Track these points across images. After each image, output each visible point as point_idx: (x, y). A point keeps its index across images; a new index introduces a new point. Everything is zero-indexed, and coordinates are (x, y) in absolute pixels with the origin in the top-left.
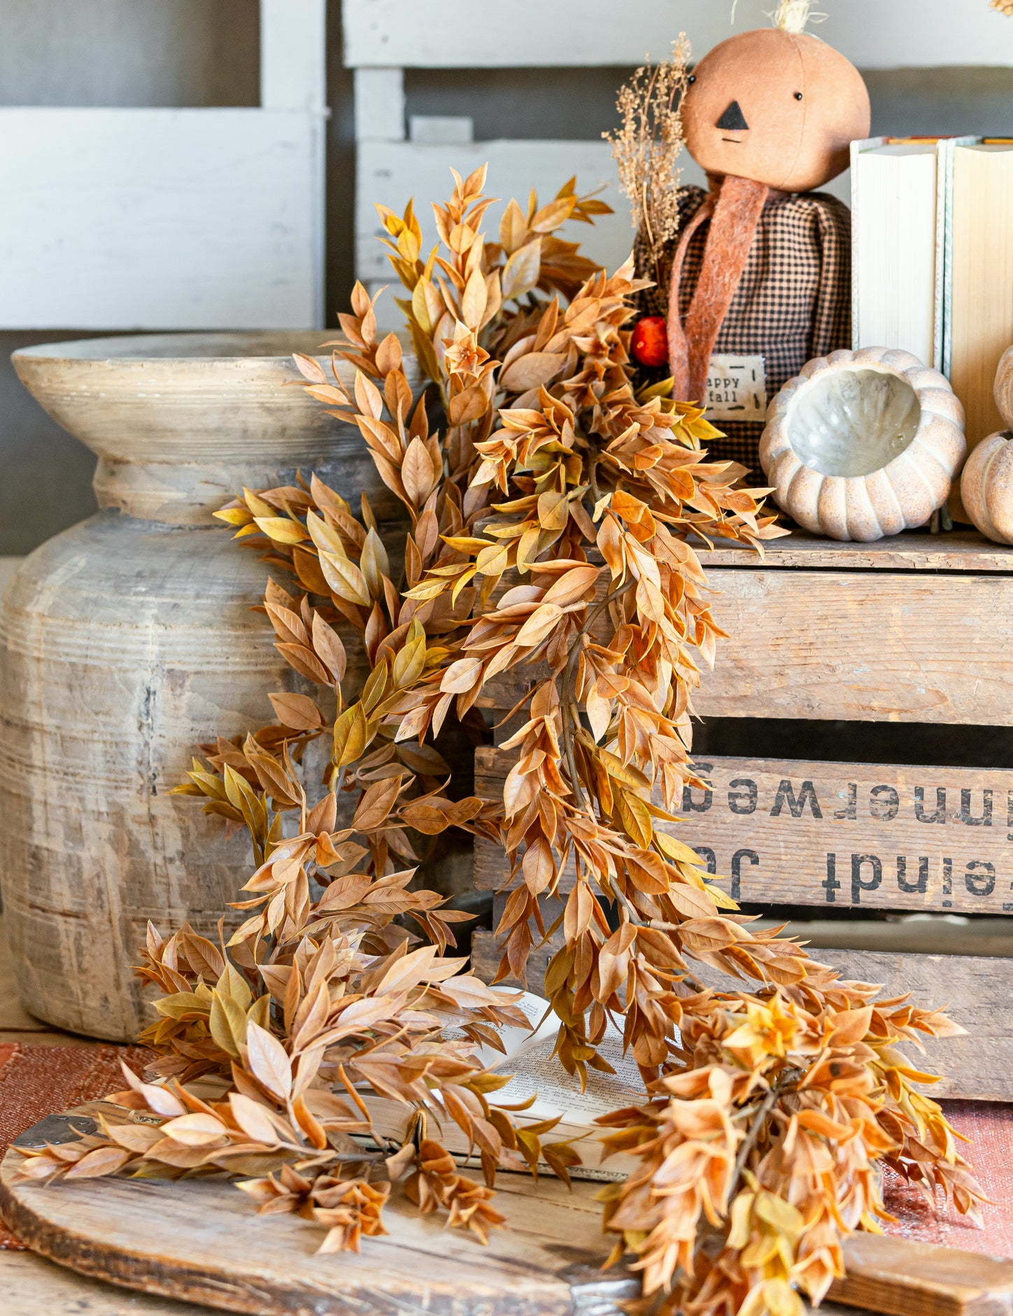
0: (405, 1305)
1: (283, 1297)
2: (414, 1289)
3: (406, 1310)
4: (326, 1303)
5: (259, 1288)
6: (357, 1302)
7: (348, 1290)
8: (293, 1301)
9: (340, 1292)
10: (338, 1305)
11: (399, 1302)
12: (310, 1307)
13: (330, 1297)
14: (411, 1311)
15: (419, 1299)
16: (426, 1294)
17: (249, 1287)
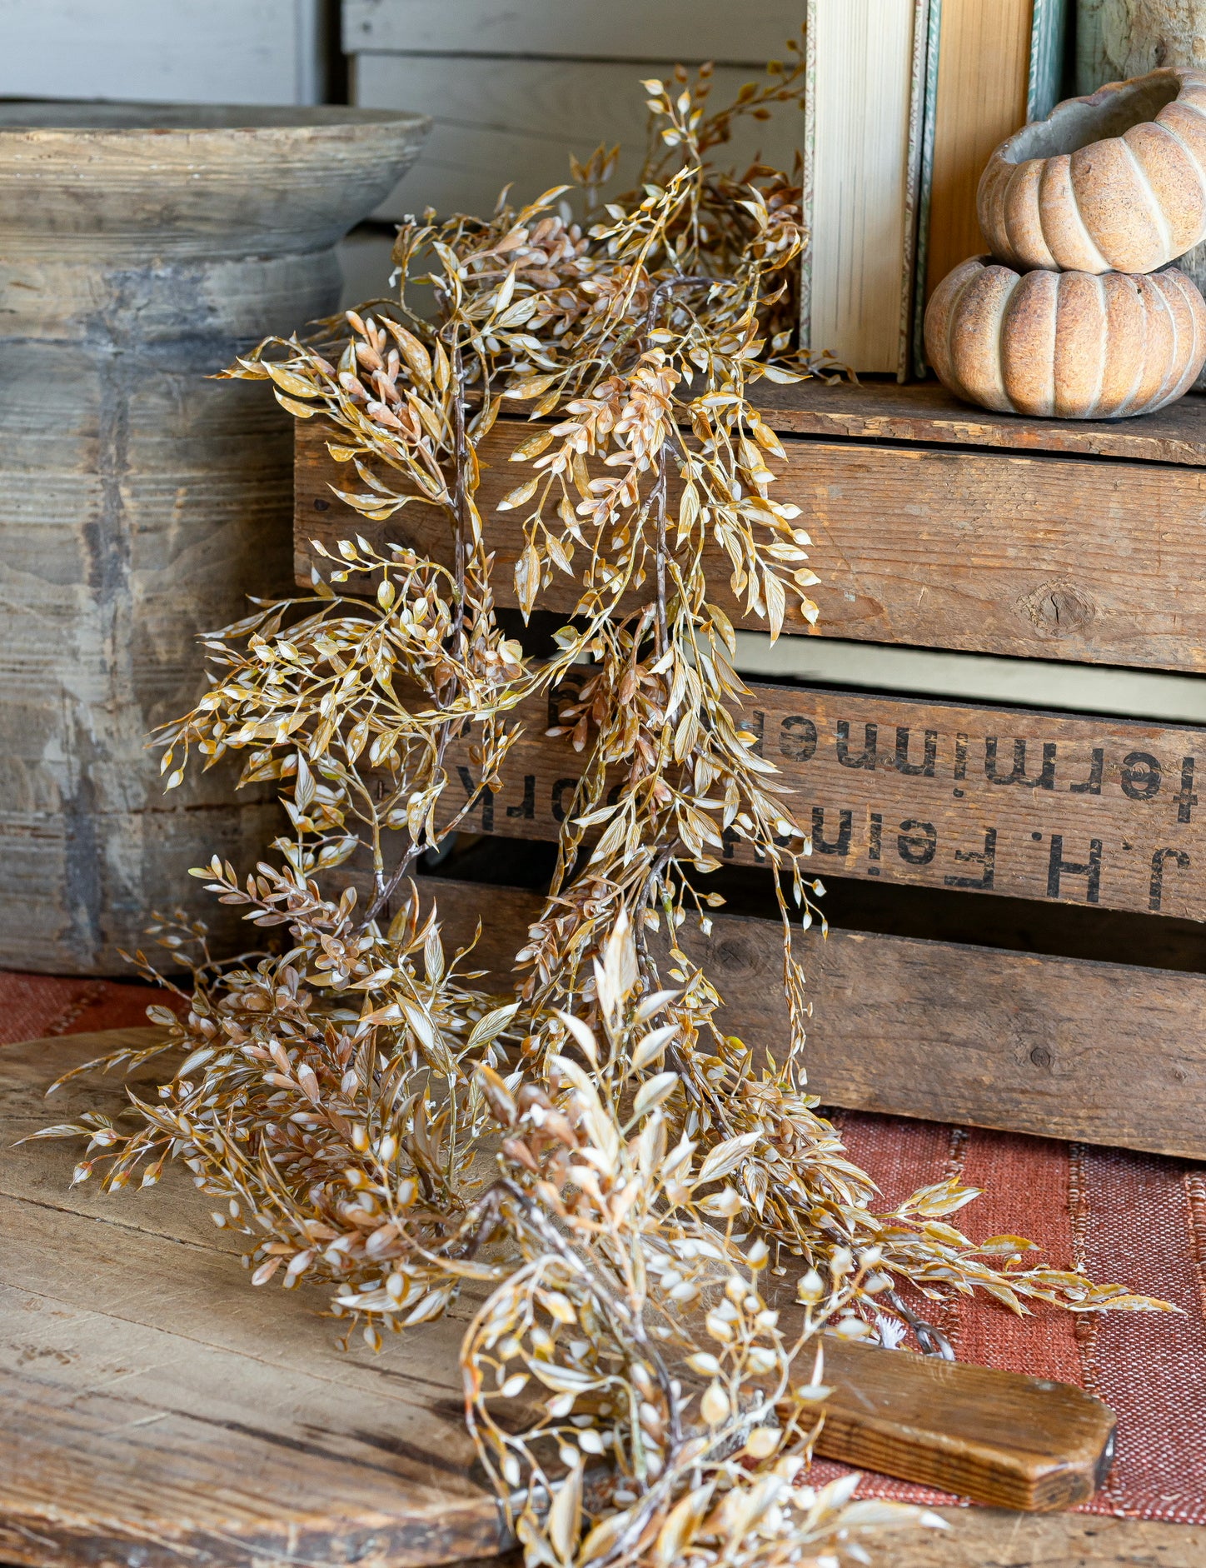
0: (262, 1551)
1: (74, 1544)
2: (276, 1528)
3: (262, 1558)
4: (143, 1553)
5: (39, 1532)
6: (191, 1551)
7: (176, 1534)
8: (92, 1551)
9: (165, 1538)
10: (162, 1556)
11: (253, 1548)
12: (121, 1560)
13: (150, 1545)
14: (272, 1559)
15: (282, 1542)
16: (293, 1532)
17: (24, 1531)
